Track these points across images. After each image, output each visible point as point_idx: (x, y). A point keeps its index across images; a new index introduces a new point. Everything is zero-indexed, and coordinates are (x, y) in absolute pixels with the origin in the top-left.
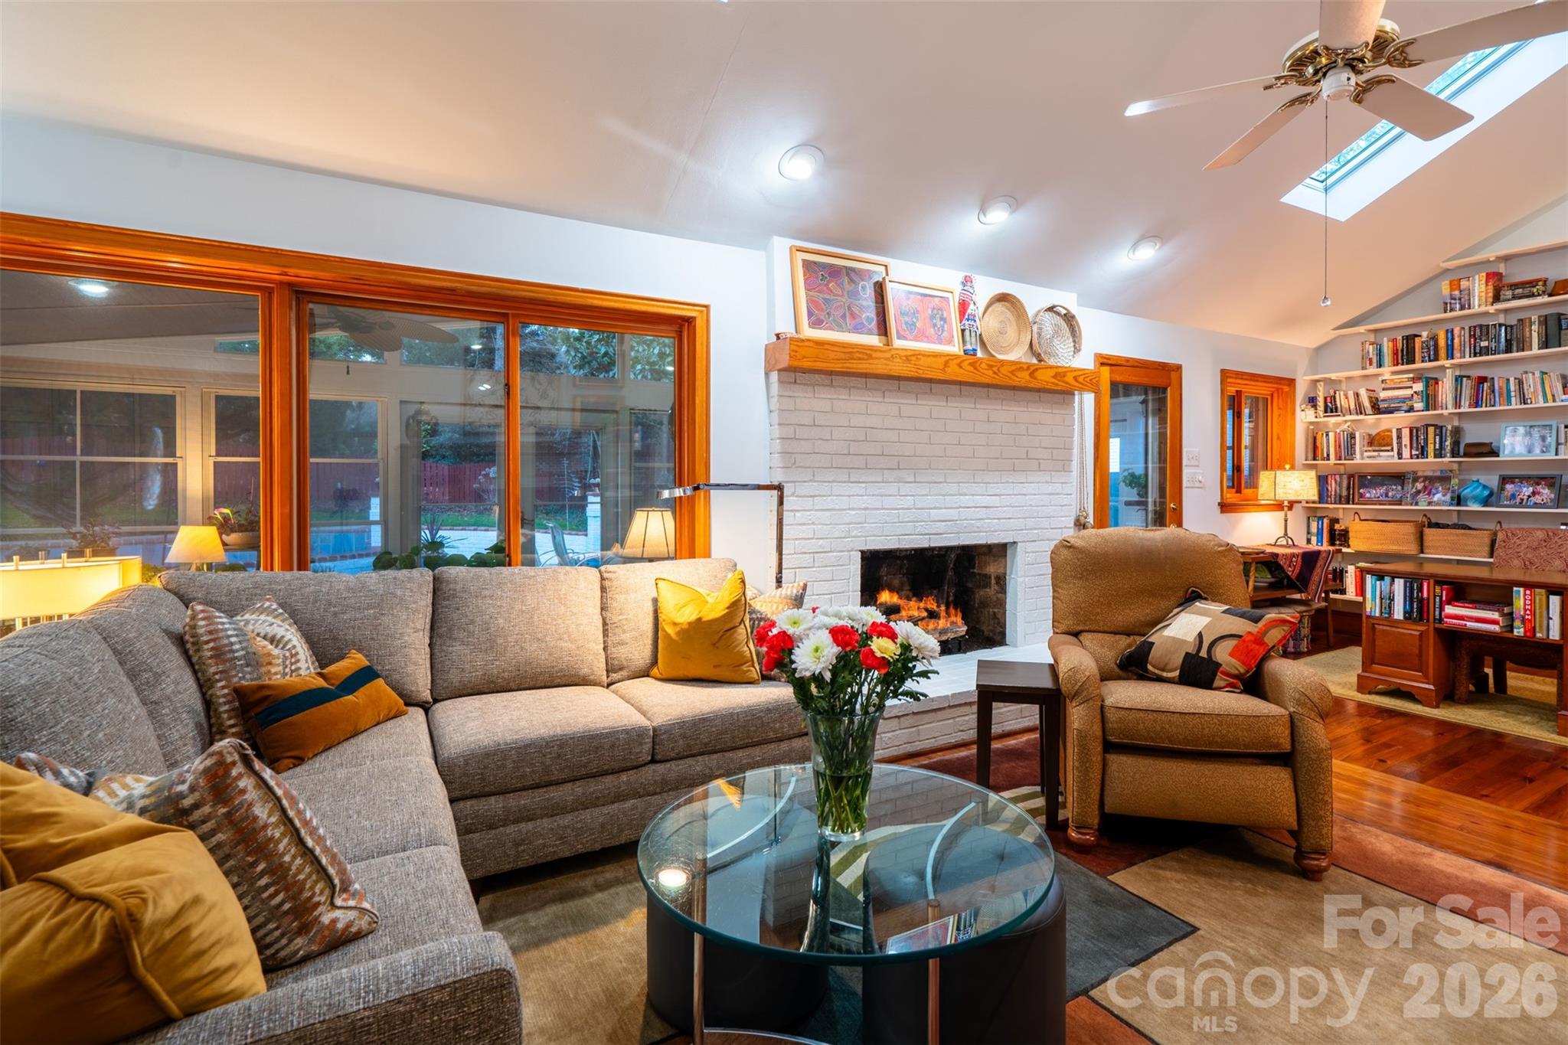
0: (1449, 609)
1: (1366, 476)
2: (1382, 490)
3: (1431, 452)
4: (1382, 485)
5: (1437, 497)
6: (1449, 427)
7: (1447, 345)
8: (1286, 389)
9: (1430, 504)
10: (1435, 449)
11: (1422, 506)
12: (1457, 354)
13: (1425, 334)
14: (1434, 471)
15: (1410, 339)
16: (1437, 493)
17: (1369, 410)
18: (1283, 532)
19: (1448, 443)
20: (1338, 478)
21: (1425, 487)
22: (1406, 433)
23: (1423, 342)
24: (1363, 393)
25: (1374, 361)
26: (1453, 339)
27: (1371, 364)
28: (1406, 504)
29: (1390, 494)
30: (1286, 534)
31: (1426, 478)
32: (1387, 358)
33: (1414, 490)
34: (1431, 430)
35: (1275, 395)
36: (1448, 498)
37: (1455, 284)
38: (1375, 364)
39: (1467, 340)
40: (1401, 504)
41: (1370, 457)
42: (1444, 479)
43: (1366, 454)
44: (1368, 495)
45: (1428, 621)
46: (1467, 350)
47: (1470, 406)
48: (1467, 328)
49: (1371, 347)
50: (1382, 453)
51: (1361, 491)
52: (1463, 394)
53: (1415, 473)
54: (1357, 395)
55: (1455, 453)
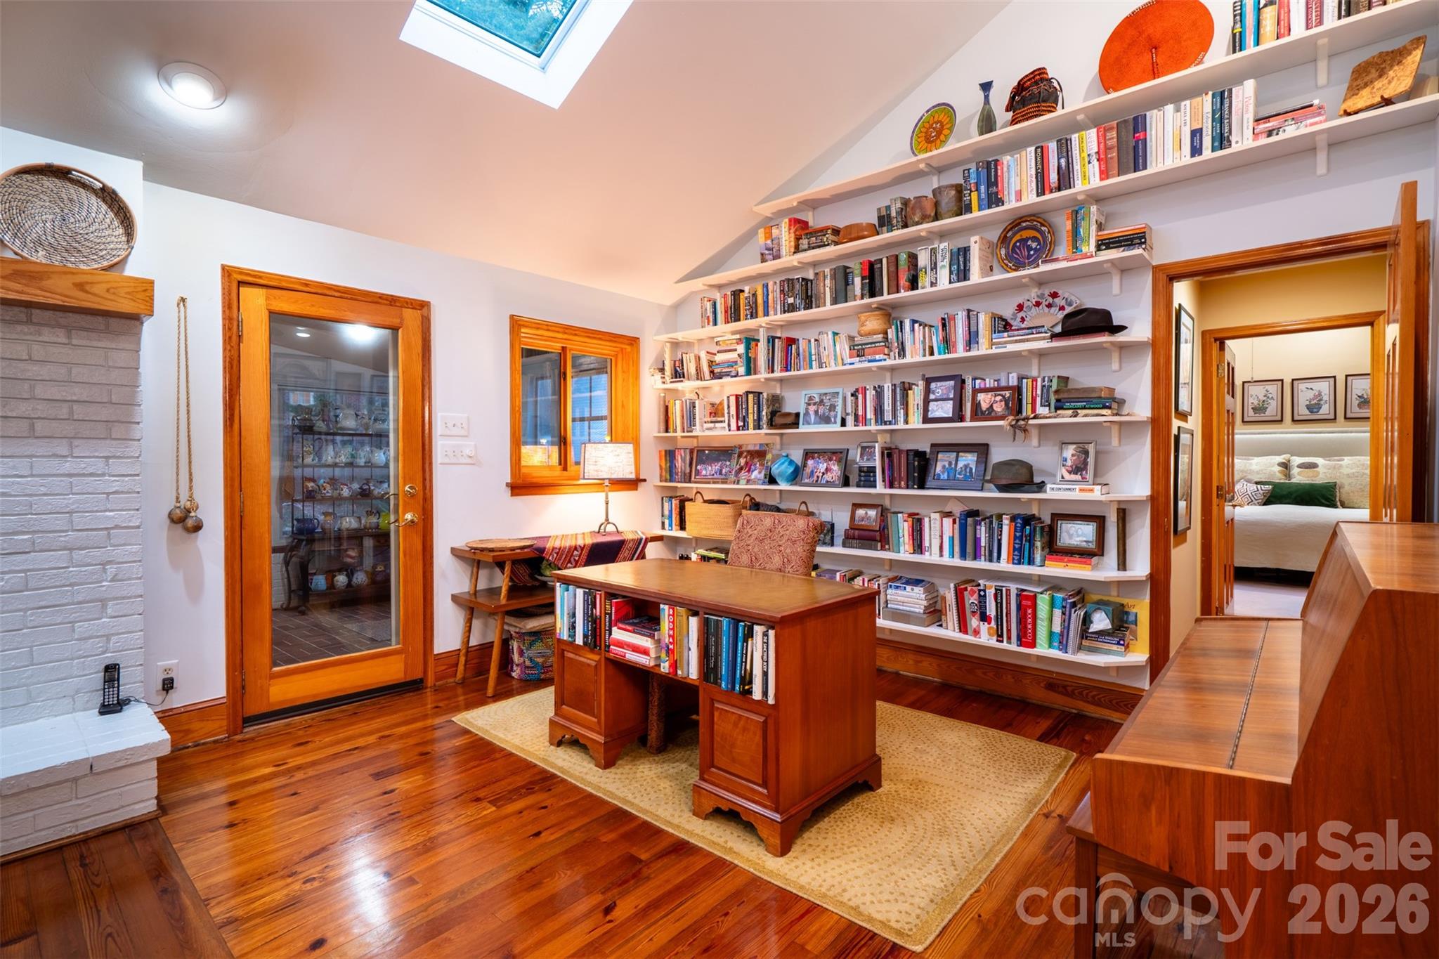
0: (618, 634)
1: (704, 451)
2: (716, 467)
3: (751, 425)
4: (718, 460)
5: (755, 474)
6: (765, 395)
7: (764, 302)
8: (628, 348)
9: (748, 482)
10: (754, 420)
11: (743, 486)
12: (771, 312)
13: (747, 289)
14: (755, 445)
15: (736, 294)
16: (755, 470)
17: (707, 375)
18: (604, 517)
19: (764, 413)
20: (682, 451)
21: (747, 463)
22: (733, 400)
23: (746, 298)
24: (703, 355)
25: (711, 319)
26: (768, 295)
27: (708, 324)
28: (731, 483)
29: (724, 471)
30: (607, 520)
31: (749, 452)
32: (720, 317)
33: (738, 467)
34: (751, 396)
35: (620, 357)
36: (762, 476)
37: (769, 235)
38: (711, 323)
39: (778, 296)
40: (726, 483)
41: (708, 429)
42: (760, 454)
43: (706, 426)
44: (704, 472)
45: (600, 649)
46: (779, 307)
47: (782, 371)
48: (778, 282)
49: (708, 303)
50: (717, 425)
51: (699, 467)
52: (776, 358)
53: (740, 447)
54: (698, 358)
55: (771, 424)
